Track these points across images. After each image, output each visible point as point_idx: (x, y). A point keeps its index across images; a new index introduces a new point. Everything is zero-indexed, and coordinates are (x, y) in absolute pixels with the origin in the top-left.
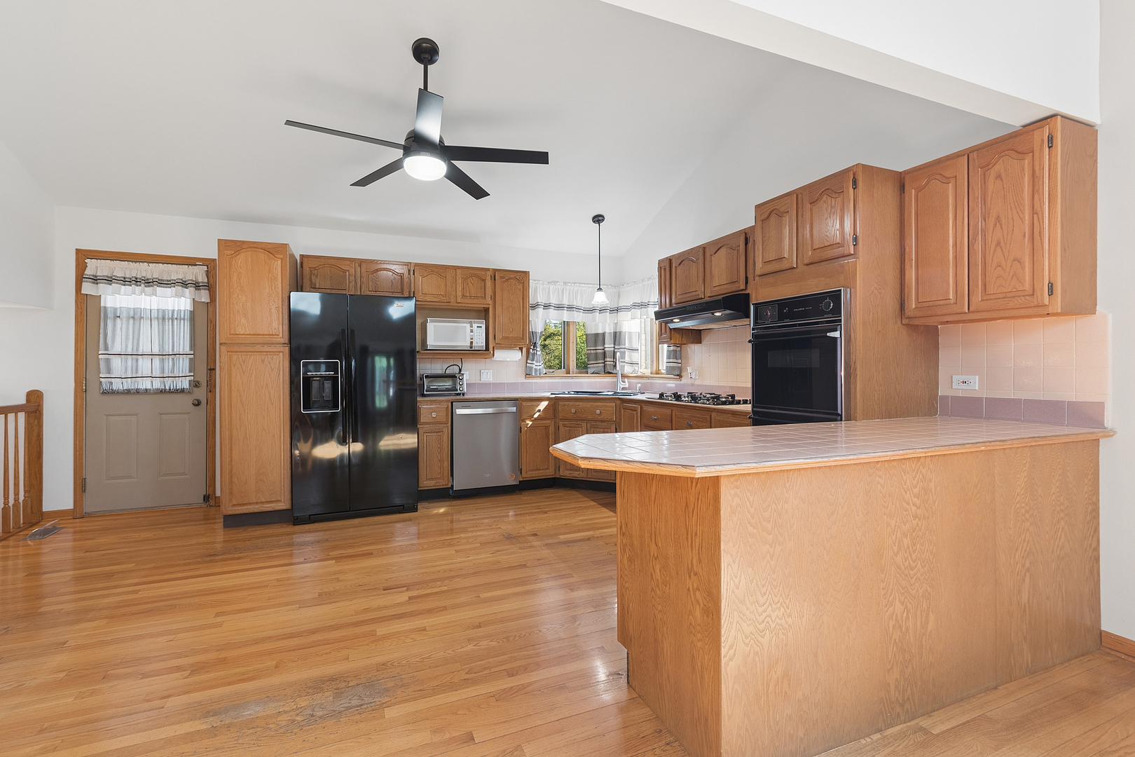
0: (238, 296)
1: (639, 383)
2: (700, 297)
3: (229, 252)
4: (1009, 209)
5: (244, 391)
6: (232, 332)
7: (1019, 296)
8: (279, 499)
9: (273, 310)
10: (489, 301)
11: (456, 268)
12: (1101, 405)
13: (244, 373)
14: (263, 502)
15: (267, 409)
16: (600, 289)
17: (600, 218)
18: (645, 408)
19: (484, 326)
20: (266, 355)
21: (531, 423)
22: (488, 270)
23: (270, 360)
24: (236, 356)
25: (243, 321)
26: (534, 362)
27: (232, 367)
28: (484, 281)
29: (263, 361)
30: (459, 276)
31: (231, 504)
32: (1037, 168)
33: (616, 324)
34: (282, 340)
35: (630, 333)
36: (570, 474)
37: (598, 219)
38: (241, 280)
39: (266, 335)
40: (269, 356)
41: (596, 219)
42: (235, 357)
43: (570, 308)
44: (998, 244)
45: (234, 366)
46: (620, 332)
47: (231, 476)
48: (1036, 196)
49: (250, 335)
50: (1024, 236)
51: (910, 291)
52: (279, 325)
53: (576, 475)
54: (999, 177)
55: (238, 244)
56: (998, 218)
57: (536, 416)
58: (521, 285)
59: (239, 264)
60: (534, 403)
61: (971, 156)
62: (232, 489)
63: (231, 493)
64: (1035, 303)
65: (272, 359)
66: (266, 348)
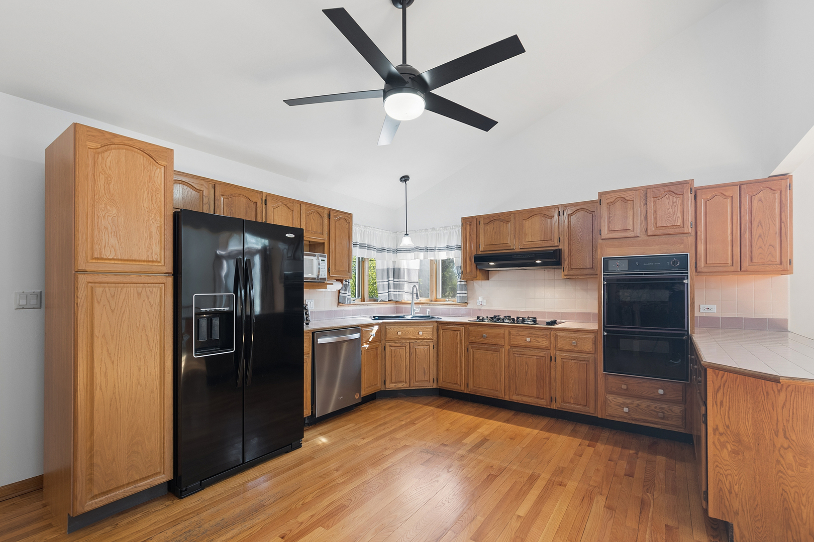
0: (106, 207)
1: (428, 308)
2: (512, 248)
3: (93, 145)
4: (767, 219)
5: (112, 336)
6: (96, 255)
7: (773, 265)
8: (158, 470)
9: (154, 230)
10: (326, 237)
11: (300, 203)
12: (786, 320)
13: (113, 311)
14: (137, 481)
15: (144, 357)
16: (407, 235)
17: (406, 178)
18: (471, 329)
19: (326, 259)
20: (143, 287)
21: (368, 346)
22: (324, 208)
23: (148, 293)
24: (101, 289)
25: (113, 241)
26: (347, 292)
27: (96, 304)
28: (322, 218)
29: (139, 295)
30: (303, 211)
31: (90, 496)
32: (783, 199)
33: (394, 262)
34: (165, 269)
35: (408, 270)
36: (395, 386)
37: (405, 179)
38: (111, 186)
39: (144, 261)
40: (147, 289)
41: (403, 179)
42: (99, 290)
43: (369, 247)
44: (760, 236)
45: (99, 303)
46: (399, 269)
47: (92, 457)
48: (783, 214)
49: (121, 260)
50: (776, 233)
51: (701, 257)
52: (161, 249)
53: (400, 386)
54: (760, 200)
55: (108, 136)
56: (760, 223)
57: (370, 340)
58: (348, 225)
59: (108, 164)
60: (370, 329)
61: (742, 186)
62: (92, 474)
63: (91, 480)
64: (783, 269)
65: (151, 293)
66: (143, 279)
